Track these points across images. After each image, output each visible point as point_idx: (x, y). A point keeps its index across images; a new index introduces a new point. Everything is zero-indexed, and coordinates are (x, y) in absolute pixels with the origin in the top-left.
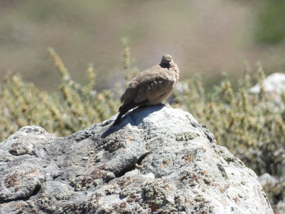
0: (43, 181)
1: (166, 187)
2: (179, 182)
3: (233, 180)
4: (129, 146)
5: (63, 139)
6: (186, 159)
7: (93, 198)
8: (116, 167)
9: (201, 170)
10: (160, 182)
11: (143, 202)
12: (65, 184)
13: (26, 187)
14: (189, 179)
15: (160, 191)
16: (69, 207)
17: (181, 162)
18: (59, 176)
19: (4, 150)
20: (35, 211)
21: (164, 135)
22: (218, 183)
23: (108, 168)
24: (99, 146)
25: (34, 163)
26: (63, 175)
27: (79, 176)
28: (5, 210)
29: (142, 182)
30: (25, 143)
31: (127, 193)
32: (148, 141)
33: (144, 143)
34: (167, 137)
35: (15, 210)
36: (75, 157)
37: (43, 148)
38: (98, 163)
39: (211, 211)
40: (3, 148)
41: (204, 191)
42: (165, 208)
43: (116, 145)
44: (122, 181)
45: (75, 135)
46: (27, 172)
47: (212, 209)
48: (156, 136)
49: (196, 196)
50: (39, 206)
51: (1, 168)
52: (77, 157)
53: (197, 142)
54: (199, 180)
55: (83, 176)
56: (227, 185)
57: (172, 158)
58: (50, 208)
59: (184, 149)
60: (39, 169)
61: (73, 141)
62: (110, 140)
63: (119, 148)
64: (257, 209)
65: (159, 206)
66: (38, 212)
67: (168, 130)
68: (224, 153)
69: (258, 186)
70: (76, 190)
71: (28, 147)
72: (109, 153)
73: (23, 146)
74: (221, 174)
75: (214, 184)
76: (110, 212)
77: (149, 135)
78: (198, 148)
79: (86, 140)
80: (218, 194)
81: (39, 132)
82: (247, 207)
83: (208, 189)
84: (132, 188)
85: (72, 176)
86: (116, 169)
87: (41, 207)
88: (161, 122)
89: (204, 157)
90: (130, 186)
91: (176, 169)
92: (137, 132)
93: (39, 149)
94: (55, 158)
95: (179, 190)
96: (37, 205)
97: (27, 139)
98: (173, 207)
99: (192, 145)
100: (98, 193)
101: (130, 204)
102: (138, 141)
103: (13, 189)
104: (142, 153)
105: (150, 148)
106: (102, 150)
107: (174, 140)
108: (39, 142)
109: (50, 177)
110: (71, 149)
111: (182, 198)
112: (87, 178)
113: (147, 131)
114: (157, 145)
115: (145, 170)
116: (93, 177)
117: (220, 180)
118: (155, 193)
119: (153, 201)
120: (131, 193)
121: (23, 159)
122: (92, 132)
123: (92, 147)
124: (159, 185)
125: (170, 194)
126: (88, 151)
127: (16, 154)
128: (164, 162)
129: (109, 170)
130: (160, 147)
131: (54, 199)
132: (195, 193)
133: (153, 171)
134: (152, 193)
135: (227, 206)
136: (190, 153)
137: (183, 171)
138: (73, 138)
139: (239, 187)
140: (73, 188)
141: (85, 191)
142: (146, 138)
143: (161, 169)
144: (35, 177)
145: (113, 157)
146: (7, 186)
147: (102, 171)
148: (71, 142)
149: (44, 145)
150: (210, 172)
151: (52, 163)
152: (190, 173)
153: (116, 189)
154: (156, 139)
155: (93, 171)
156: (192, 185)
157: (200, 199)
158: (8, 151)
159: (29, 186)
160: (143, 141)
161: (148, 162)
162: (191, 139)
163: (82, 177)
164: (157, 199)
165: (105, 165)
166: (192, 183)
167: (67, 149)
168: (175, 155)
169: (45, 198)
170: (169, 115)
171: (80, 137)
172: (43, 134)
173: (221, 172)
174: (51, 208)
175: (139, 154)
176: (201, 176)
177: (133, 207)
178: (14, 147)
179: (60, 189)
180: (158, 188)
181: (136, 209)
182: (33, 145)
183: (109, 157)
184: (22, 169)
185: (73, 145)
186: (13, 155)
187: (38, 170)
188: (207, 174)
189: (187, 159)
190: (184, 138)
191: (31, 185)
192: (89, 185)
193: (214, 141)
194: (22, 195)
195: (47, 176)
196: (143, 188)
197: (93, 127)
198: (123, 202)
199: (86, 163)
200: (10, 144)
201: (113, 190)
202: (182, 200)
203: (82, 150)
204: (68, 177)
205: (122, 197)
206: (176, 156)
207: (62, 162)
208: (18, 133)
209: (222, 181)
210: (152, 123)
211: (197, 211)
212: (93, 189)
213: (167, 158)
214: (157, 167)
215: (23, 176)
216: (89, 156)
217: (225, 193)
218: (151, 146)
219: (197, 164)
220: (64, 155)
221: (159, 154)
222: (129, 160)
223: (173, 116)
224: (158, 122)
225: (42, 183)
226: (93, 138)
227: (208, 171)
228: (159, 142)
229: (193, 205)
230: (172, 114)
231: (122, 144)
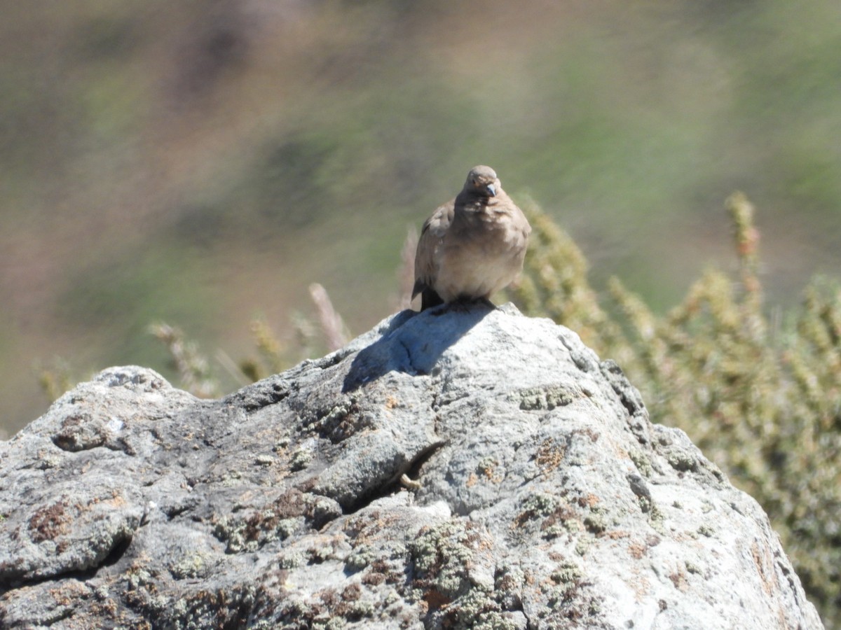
0: (135, 525)
1: (472, 541)
2: (515, 526)
3: (676, 521)
4: (388, 422)
5: (211, 404)
6: (542, 462)
7: (269, 572)
8: (343, 485)
9: (580, 492)
10: (458, 526)
11: (406, 585)
12: (200, 534)
13: (86, 539)
14: (543, 519)
15: (455, 552)
16: (205, 598)
17: (528, 468)
18: (186, 508)
19: (40, 434)
20: (109, 610)
21: (489, 391)
22: (627, 530)
23: (323, 486)
24: (306, 424)
25: (117, 474)
26: (197, 506)
27: (242, 510)
28: (25, 607)
29: (408, 527)
30: (100, 415)
31: (366, 559)
32: (443, 410)
33: (429, 415)
34: (496, 399)
35: (53, 606)
36: (236, 456)
37: (150, 430)
38: (298, 472)
39: (595, 609)
40: (38, 429)
41: (582, 554)
42: (465, 601)
43: (350, 422)
44: (356, 523)
45: (245, 393)
46: (93, 499)
47: (598, 605)
48: (467, 395)
49: (557, 566)
50: (121, 596)
51: (25, 488)
52: (242, 456)
53: (576, 412)
54: (569, 522)
55: (252, 510)
56: (654, 536)
57: (504, 458)
58: (152, 602)
59: (538, 432)
60: (129, 489)
61: (238, 411)
62: (337, 407)
63: (358, 431)
64: (742, 605)
65: (449, 596)
66: (120, 613)
67: (503, 379)
68: (671, 446)
69: (756, 540)
70: (229, 551)
71: (107, 426)
72: (329, 446)
73: (92, 423)
74: (639, 505)
75: (615, 533)
76: (312, 614)
77: (447, 393)
78: (577, 428)
79: (275, 409)
80: (625, 562)
81: (147, 386)
82: (712, 601)
83: (597, 547)
84: (380, 545)
85: (223, 510)
86: (344, 491)
87: (128, 598)
88: (484, 354)
89: (592, 454)
90: (375, 537)
91: (512, 489)
92: (414, 385)
93: (140, 433)
94: (181, 459)
95: (512, 551)
96: (117, 593)
97: (106, 404)
98: (488, 598)
99: (561, 421)
100: (286, 558)
101: (370, 589)
102: (414, 409)
103: (51, 545)
104: (422, 444)
105: (445, 429)
106: (312, 436)
107: (517, 405)
108: (140, 414)
109: (158, 513)
110: (229, 434)
111: (516, 575)
112: (263, 514)
113: (442, 381)
114: (465, 422)
115: (427, 494)
116: (278, 511)
117: (635, 520)
118: (442, 559)
119: (433, 580)
120: (375, 557)
121: (88, 461)
122: (293, 384)
123: (286, 427)
124: (453, 534)
125: (481, 561)
126: (276, 438)
127: (72, 446)
128: (481, 471)
129: (325, 494)
130: (472, 427)
131: (165, 576)
132: (554, 558)
133: (448, 495)
134: (432, 559)
135: (648, 597)
136: (555, 443)
137: (528, 495)
138: (236, 402)
139: (693, 542)
140: (222, 544)
141: (253, 552)
142: (438, 401)
143: (470, 490)
144: (114, 511)
145: (340, 457)
146: (35, 539)
147: (305, 496)
148: (231, 413)
149: (154, 421)
150: (605, 499)
151: (172, 473)
152: (546, 500)
153: (339, 547)
154: (465, 403)
155: (282, 496)
156: (549, 534)
157: (566, 575)
158: (50, 439)
159: (96, 538)
160: (428, 410)
161: (438, 469)
162: (565, 404)
163: (250, 513)
164: (446, 576)
165: (316, 479)
166: (549, 529)
167: (219, 432)
168: (513, 448)
169: (141, 571)
170: (509, 335)
171: (256, 399)
172: (157, 389)
173: (638, 500)
174: (154, 602)
175: (412, 446)
176: (578, 509)
177: (378, 599)
178: (68, 427)
179: (186, 546)
180: (451, 544)
181: (386, 605)
182: (124, 421)
183: (329, 456)
184: (79, 489)
185: (237, 421)
186: (64, 449)
187: (125, 493)
188: (595, 505)
189: (543, 460)
190: (544, 403)
191: (101, 536)
192: (265, 535)
193: (639, 412)
194: (75, 563)
195: (151, 509)
196: (410, 545)
197: (298, 370)
198: (351, 583)
199: (265, 473)
200: (59, 419)
201: (328, 551)
202: (514, 578)
203: (260, 435)
204: (209, 512)
205: (351, 568)
206: (514, 452)
207: (200, 471)
208: (83, 387)
209: (640, 525)
210: (457, 358)
211: (554, 611)
212: (276, 547)
213: (490, 460)
214: (460, 484)
215: (81, 508)
216: (275, 454)
217: (645, 560)
218: (450, 423)
219: (569, 474)
220: (207, 449)
221: (467, 446)
222: (381, 464)
223: (520, 339)
224: (476, 355)
225: (135, 529)
226: (293, 403)
227: (599, 494)
228: (472, 414)
229: (544, 592)
230: (517, 333)
231: (369, 418)
